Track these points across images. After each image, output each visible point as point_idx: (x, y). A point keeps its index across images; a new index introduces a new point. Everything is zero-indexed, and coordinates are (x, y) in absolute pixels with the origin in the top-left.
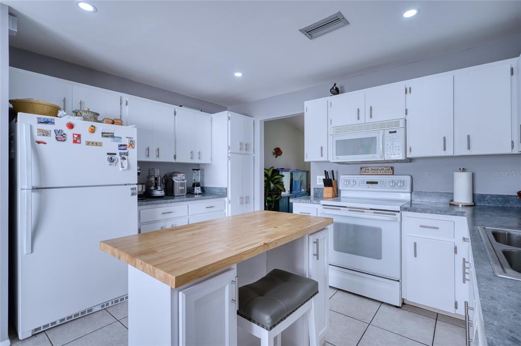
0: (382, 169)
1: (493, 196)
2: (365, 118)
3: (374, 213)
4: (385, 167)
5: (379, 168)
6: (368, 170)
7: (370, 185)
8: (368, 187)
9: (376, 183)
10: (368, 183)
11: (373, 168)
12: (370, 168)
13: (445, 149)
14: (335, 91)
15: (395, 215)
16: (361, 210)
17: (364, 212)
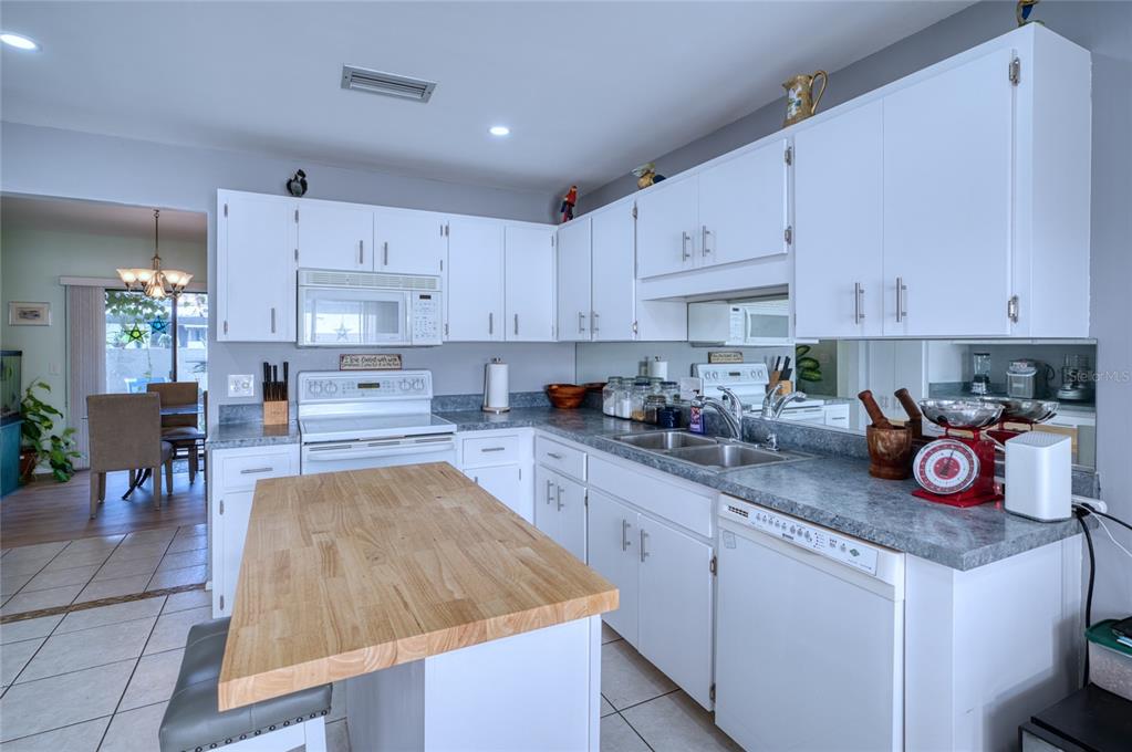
0: (382, 360)
1: (522, 394)
2: (374, 263)
3: (417, 442)
4: (388, 355)
5: (378, 357)
6: (357, 360)
7: (364, 390)
8: (363, 395)
9: (377, 385)
10: (361, 386)
11: (367, 357)
12: (360, 357)
13: (491, 332)
14: (299, 185)
15: (449, 439)
16: (393, 440)
17: (398, 443)
